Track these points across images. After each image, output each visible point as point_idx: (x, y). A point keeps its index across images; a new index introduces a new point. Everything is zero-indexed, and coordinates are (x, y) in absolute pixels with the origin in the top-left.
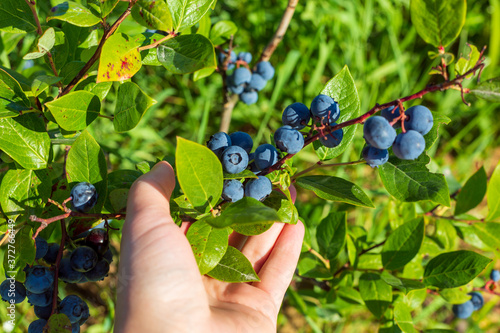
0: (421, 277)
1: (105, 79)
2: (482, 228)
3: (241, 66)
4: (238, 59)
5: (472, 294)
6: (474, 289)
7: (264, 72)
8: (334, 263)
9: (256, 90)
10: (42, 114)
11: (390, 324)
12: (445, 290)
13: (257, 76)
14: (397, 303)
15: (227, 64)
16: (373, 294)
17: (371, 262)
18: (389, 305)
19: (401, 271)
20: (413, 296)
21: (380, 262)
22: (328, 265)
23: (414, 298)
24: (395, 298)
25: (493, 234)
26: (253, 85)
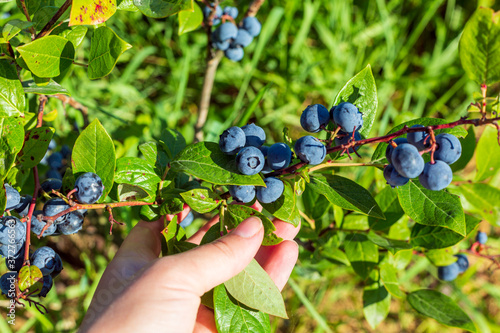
0: (408, 238)
1: (78, 22)
2: (470, 190)
3: (227, 20)
4: (224, 14)
5: (459, 256)
6: (460, 251)
7: (250, 28)
8: (318, 223)
9: (242, 46)
10: (14, 61)
11: (376, 286)
12: (431, 251)
13: (243, 32)
14: (382, 265)
15: (212, 18)
16: (359, 254)
17: (356, 222)
18: (374, 266)
19: (387, 232)
20: (398, 257)
21: (366, 223)
22: (313, 225)
23: (400, 259)
24: (381, 259)
25: (481, 195)
26: (239, 41)
